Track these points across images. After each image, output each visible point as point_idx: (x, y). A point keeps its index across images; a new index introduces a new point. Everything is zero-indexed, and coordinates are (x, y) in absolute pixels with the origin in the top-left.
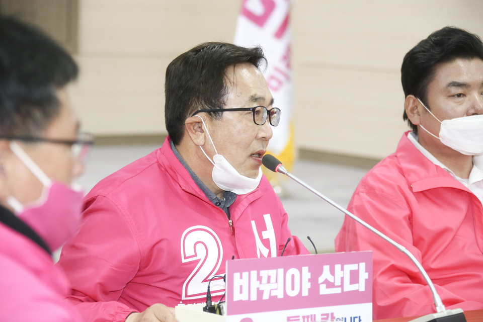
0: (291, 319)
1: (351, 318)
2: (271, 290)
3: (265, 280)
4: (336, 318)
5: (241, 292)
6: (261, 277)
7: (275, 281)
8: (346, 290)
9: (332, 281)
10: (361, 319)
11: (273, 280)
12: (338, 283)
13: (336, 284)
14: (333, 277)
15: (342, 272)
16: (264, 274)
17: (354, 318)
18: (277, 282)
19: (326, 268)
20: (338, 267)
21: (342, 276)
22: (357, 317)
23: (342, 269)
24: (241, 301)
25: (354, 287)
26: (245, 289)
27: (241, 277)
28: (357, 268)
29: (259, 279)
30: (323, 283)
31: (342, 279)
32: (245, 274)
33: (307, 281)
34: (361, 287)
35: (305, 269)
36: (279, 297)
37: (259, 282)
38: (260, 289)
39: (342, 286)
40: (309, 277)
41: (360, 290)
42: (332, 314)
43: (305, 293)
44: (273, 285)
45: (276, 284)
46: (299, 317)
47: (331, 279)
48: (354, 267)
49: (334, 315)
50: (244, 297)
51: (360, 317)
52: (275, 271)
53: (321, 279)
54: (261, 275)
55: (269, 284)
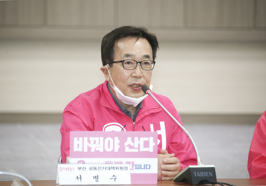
0: (108, 163)
1: (144, 165)
2: (96, 147)
3: (92, 142)
4: (135, 164)
5: (78, 147)
6: (90, 141)
7: (98, 143)
8: (141, 150)
9: (133, 145)
10: (151, 166)
11: (97, 142)
12: (136, 146)
13: (135, 147)
14: (133, 143)
15: (139, 141)
16: (92, 139)
17: (146, 165)
18: (99, 143)
19: (129, 139)
20: (136, 139)
21: (139, 143)
22: (148, 165)
23: (139, 140)
24: (78, 151)
25: (146, 149)
26: (81, 146)
27: (78, 140)
28: (148, 140)
29: (89, 141)
30: (127, 146)
31: (139, 145)
32: (81, 139)
33: (118, 144)
34: (151, 149)
35: (116, 139)
36: (100, 151)
37: (88, 143)
38: (90, 146)
39: (139, 148)
40: (119, 142)
41: (150, 151)
42: (133, 162)
43: (116, 150)
44: (97, 145)
45: (99, 145)
46: (112, 162)
47: (132, 144)
48: (146, 139)
49: (134, 163)
50: (80, 150)
51: (150, 165)
52: (98, 138)
53: (126, 144)
54: (90, 140)
55: (95, 145)
